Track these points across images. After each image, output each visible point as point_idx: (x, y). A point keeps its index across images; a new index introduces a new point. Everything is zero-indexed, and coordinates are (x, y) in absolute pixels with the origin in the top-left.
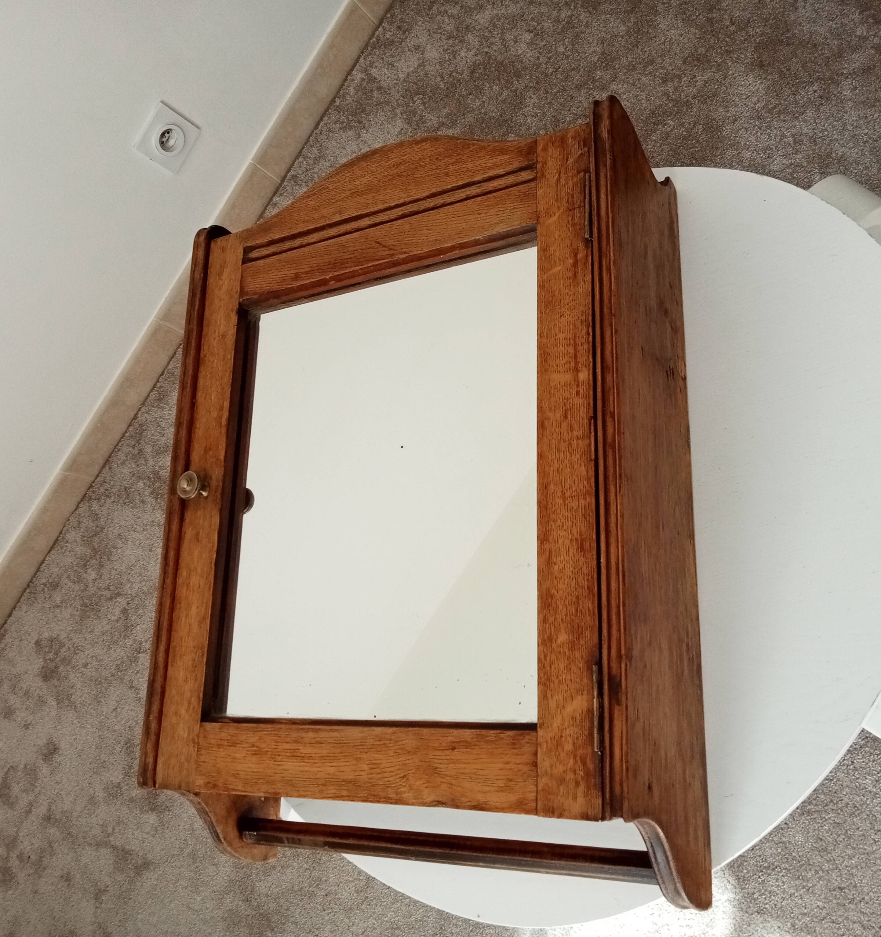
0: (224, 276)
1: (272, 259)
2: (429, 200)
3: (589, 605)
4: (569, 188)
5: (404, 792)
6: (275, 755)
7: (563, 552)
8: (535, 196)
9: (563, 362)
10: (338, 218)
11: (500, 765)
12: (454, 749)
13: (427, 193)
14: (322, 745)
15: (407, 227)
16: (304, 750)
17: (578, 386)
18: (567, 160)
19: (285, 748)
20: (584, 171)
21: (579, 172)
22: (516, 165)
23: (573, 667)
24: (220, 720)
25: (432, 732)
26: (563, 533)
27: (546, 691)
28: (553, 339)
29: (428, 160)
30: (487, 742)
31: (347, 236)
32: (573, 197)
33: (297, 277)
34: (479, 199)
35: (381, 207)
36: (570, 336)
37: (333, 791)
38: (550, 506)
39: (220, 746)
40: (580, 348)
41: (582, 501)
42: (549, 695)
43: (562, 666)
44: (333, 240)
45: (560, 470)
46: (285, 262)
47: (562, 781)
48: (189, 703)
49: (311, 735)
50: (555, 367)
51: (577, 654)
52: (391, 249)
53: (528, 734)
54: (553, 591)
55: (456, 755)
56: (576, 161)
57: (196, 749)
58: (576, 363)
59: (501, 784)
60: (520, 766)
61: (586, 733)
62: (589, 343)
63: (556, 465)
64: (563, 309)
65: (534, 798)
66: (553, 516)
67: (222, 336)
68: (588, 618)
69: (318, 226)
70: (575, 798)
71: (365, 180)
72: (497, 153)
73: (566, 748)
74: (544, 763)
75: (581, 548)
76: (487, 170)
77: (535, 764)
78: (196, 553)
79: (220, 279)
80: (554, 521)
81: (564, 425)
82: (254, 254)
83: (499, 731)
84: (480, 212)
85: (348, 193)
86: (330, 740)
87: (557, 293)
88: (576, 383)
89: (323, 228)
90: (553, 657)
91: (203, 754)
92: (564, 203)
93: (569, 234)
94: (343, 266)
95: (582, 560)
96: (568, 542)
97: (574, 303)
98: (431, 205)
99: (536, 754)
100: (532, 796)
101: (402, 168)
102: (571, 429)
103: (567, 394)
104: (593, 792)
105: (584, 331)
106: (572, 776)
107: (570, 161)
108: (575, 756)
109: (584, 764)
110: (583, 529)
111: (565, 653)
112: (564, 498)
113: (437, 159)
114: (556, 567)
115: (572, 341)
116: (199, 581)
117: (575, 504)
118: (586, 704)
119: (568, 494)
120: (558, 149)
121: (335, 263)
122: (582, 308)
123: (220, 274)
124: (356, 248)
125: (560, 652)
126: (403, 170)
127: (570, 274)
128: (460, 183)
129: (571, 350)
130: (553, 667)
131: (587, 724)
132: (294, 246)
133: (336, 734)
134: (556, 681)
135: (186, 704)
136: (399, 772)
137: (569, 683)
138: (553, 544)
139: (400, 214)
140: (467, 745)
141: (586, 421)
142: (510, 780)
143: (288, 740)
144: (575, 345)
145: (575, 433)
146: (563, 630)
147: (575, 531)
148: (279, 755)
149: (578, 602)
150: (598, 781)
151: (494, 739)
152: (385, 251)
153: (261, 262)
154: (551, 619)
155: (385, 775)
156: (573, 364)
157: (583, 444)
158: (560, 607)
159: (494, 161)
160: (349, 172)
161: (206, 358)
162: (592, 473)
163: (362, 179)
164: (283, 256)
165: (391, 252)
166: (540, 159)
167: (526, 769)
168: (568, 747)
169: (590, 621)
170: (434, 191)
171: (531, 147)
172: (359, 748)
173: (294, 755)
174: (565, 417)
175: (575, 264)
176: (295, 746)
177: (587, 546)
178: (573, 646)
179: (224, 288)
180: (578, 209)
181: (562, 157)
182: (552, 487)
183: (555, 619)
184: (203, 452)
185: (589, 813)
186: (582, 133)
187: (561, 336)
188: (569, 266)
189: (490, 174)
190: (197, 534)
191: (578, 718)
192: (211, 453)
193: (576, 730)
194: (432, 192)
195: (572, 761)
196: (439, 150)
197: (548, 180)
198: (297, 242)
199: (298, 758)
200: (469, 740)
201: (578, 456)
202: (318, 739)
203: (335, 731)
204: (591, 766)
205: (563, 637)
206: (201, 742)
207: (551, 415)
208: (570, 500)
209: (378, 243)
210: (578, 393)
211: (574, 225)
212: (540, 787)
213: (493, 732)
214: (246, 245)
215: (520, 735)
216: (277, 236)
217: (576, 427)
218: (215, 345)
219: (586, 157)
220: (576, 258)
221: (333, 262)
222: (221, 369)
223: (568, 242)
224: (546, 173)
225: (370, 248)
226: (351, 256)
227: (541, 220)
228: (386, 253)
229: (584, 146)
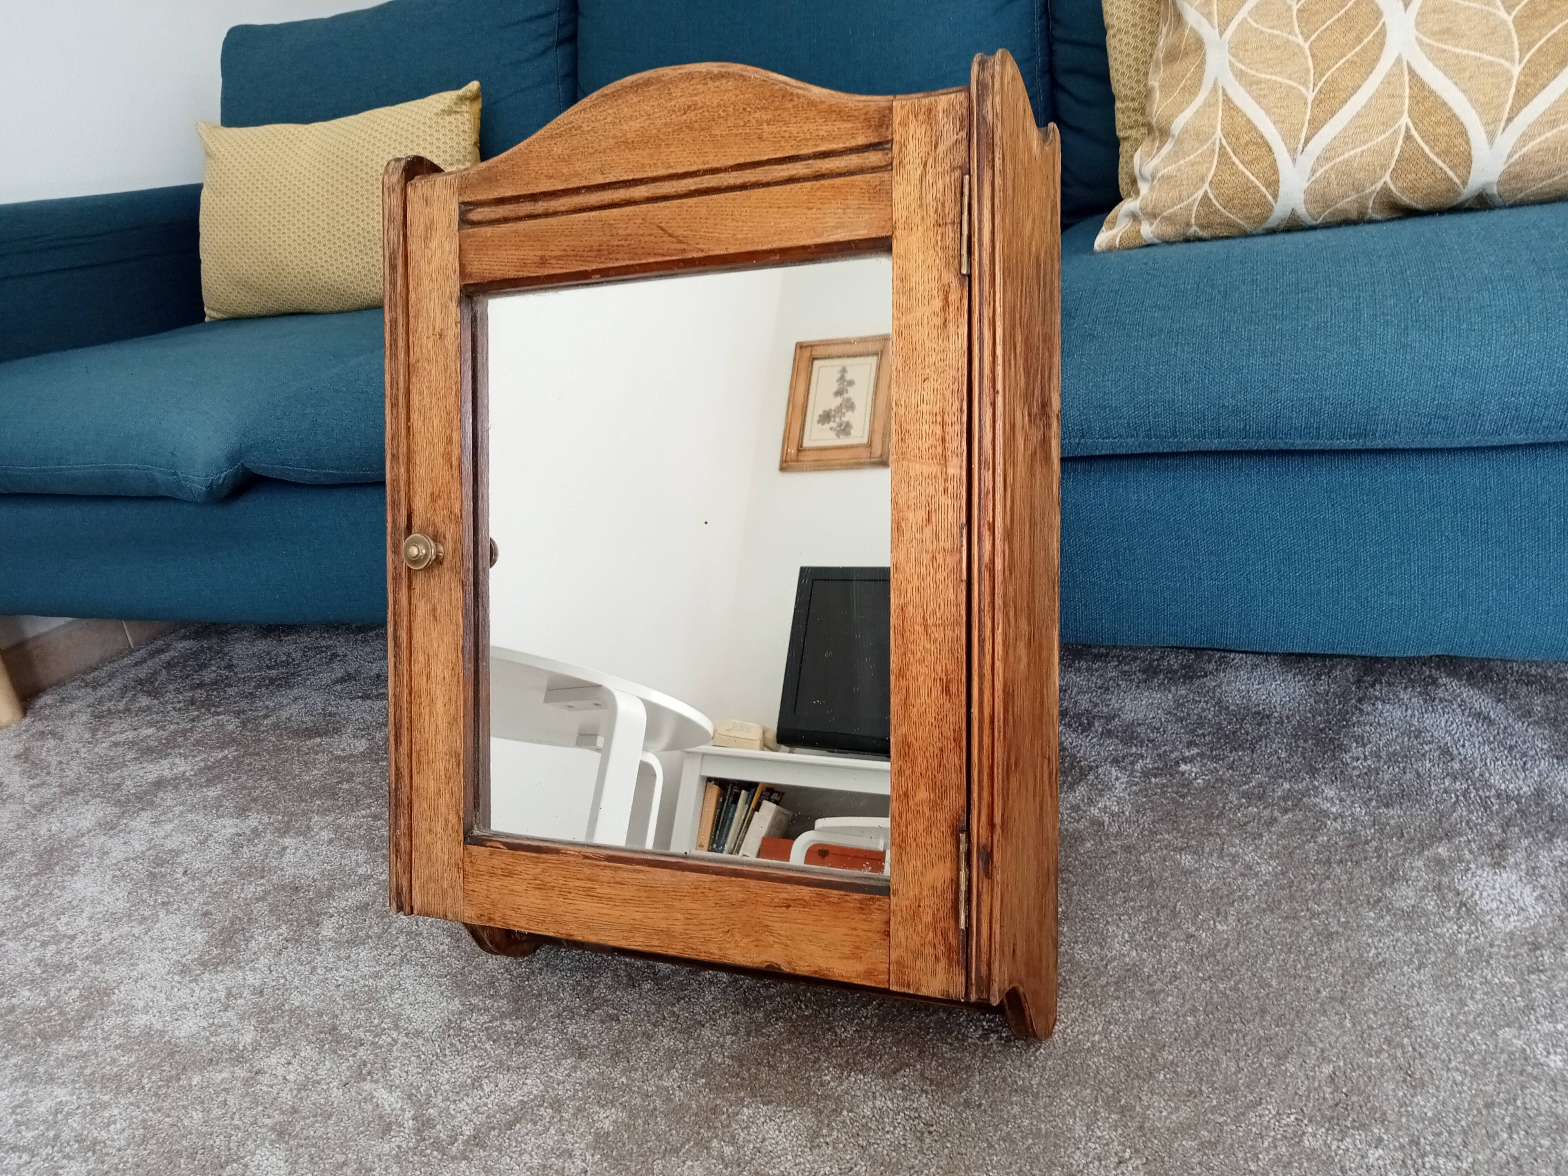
0: (434, 244)
1: (504, 228)
2: (734, 174)
3: (956, 760)
4: (937, 191)
5: (729, 948)
6: (564, 892)
7: (924, 692)
8: (889, 193)
9: (927, 445)
10: (600, 180)
11: (846, 931)
12: (788, 907)
13: (731, 163)
14: (623, 886)
15: (703, 211)
16: (601, 890)
17: (946, 480)
18: (936, 147)
19: (577, 885)
20: (960, 168)
21: (953, 169)
22: (861, 140)
23: (934, 830)
24: (489, 844)
25: (762, 885)
26: (924, 670)
27: (901, 855)
28: (913, 411)
29: (731, 110)
30: (829, 903)
31: (615, 211)
32: (943, 205)
33: (543, 262)
34: (808, 185)
35: (662, 172)
36: (937, 409)
38: (908, 634)
39: (492, 875)
40: (949, 429)
41: (949, 633)
42: (905, 859)
43: (921, 828)
44: (593, 213)
45: (921, 590)
46: (524, 236)
47: (918, 954)
48: (447, 821)
49: (608, 872)
50: (916, 450)
51: (941, 816)
52: (680, 242)
53: (878, 900)
54: (911, 739)
55: (793, 913)
56: (950, 150)
57: (461, 876)
58: (944, 449)
59: (847, 950)
60: (869, 933)
61: (949, 905)
62: (962, 423)
63: (916, 583)
64: (927, 371)
65: (886, 970)
66: (912, 647)
67: (440, 335)
68: (954, 776)
69: (570, 186)
70: (934, 973)
71: (636, 125)
72: (834, 116)
73: (924, 919)
74: (899, 933)
75: (947, 691)
76: (819, 142)
77: (887, 933)
78: (435, 634)
79: (426, 247)
80: (913, 653)
81: (927, 531)
82: (476, 216)
83: (843, 893)
84: (810, 205)
85: (612, 141)
86: (632, 881)
87: (919, 348)
88: (944, 476)
89: (577, 191)
90: (910, 816)
91: (472, 882)
92: (931, 212)
93: (937, 261)
94: (611, 256)
95: (948, 705)
96: (930, 683)
97: (943, 364)
98: (739, 181)
99: (888, 922)
100: (884, 967)
101: (692, 115)
102: (937, 537)
103: (931, 490)
104: (956, 969)
105: (956, 405)
106: (931, 950)
107: (941, 148)
108: (935, 930)
109: (945, 938)
110: (950, 668)
111: (924, 812)
112: (926, 626)
113: (744, 109)
114: (915, 710)
115: (939, 419)
116: (443, 671)
117: (938, 635)
118: (949, 874)
119: (930, 621)
120: (924, 127)
122: (953, 373)
123: (427, 239)
124: (629, 231)
125: (918, 812)
126: (694, 119)
127: (938, 321)
128: (779, 155)
129: (938, 430)
130: (910, 828)
131: (950, 896)
132: (536, 212)
133: (640, 876)
134: (914, 845)
135: (441, 821)
136: (721, 925)
137: (929, 848)
138: (911, 681)
139: (693, 188)
140: (804, 903)
141: (956, 530)
142: (858, 948)
144: (943, 425)
145: (941, 544)
146: (922, 786)
147: (939, 668)
148: (570, 892)
149: (942, 756)
150: (962, 958)
151: (838, 901)
152: (673, 242)
153: (488, 230)
154: (908, 772)
155: (704, 927)
156: (940, 449)
157: (951, 560)
158: (920, 759)
159: (829, 128)
160: (611, 108)
161: (420, 365)
162: (963, 598)
163: (633, 123)
164: (522, 226)
165: (681, 246)
166: (897, 137)
167: (876, 937)
168: (928, 918)
169: (956, 778)
170: (741, 160)
171: (884, 116)
172: (670, 893)
173: (589, 893)
174: (929, 520)
175: (946, 306)
176: (589, 884)
177: (953, 689)
178: (935, 806)
179: (435, 262)
180: (950, 227)
181: (928, 139)
182: (910, 609)
183: (913, 772)
184: (429, 499)
185: (951, 991)
186: (958, 107)
187: (924, 408)
188: (937, 309)
189: (824, 147)
190: (434, 610)
191: (940, 888)
192: (441, 502)
193: (937, 901)
194: (738, 162)
195: (931, 934)
196: (747, 96)
197: (909, 174)
198: (541, 206)
199: (594, 898)
200: (807, 898)
201: (945, 574)
202: (617, 879)
203: (639, 871)
204: (954, 943)
205: (923, 794)
206: (467, 868)
207: (911, 515)
208: (933, 629)
209: (662, 229)
210: (945, 490)
211: (945, 248)
212: (893, 958)
213: (835, 892)
214: (461, 199)
215: (869, 900)
216: (509, 193)
217: (943, 536)
218: (430, 346)
219: (963, 147)
220: (946, 299)
221: (596, 247)
222: (442, 383)
223: (935, 273)
224: (905, 162)
225: (650, 235)
226: (622, 242)
227: (898, 233)
228: (675, 246)
229: (961, 129)
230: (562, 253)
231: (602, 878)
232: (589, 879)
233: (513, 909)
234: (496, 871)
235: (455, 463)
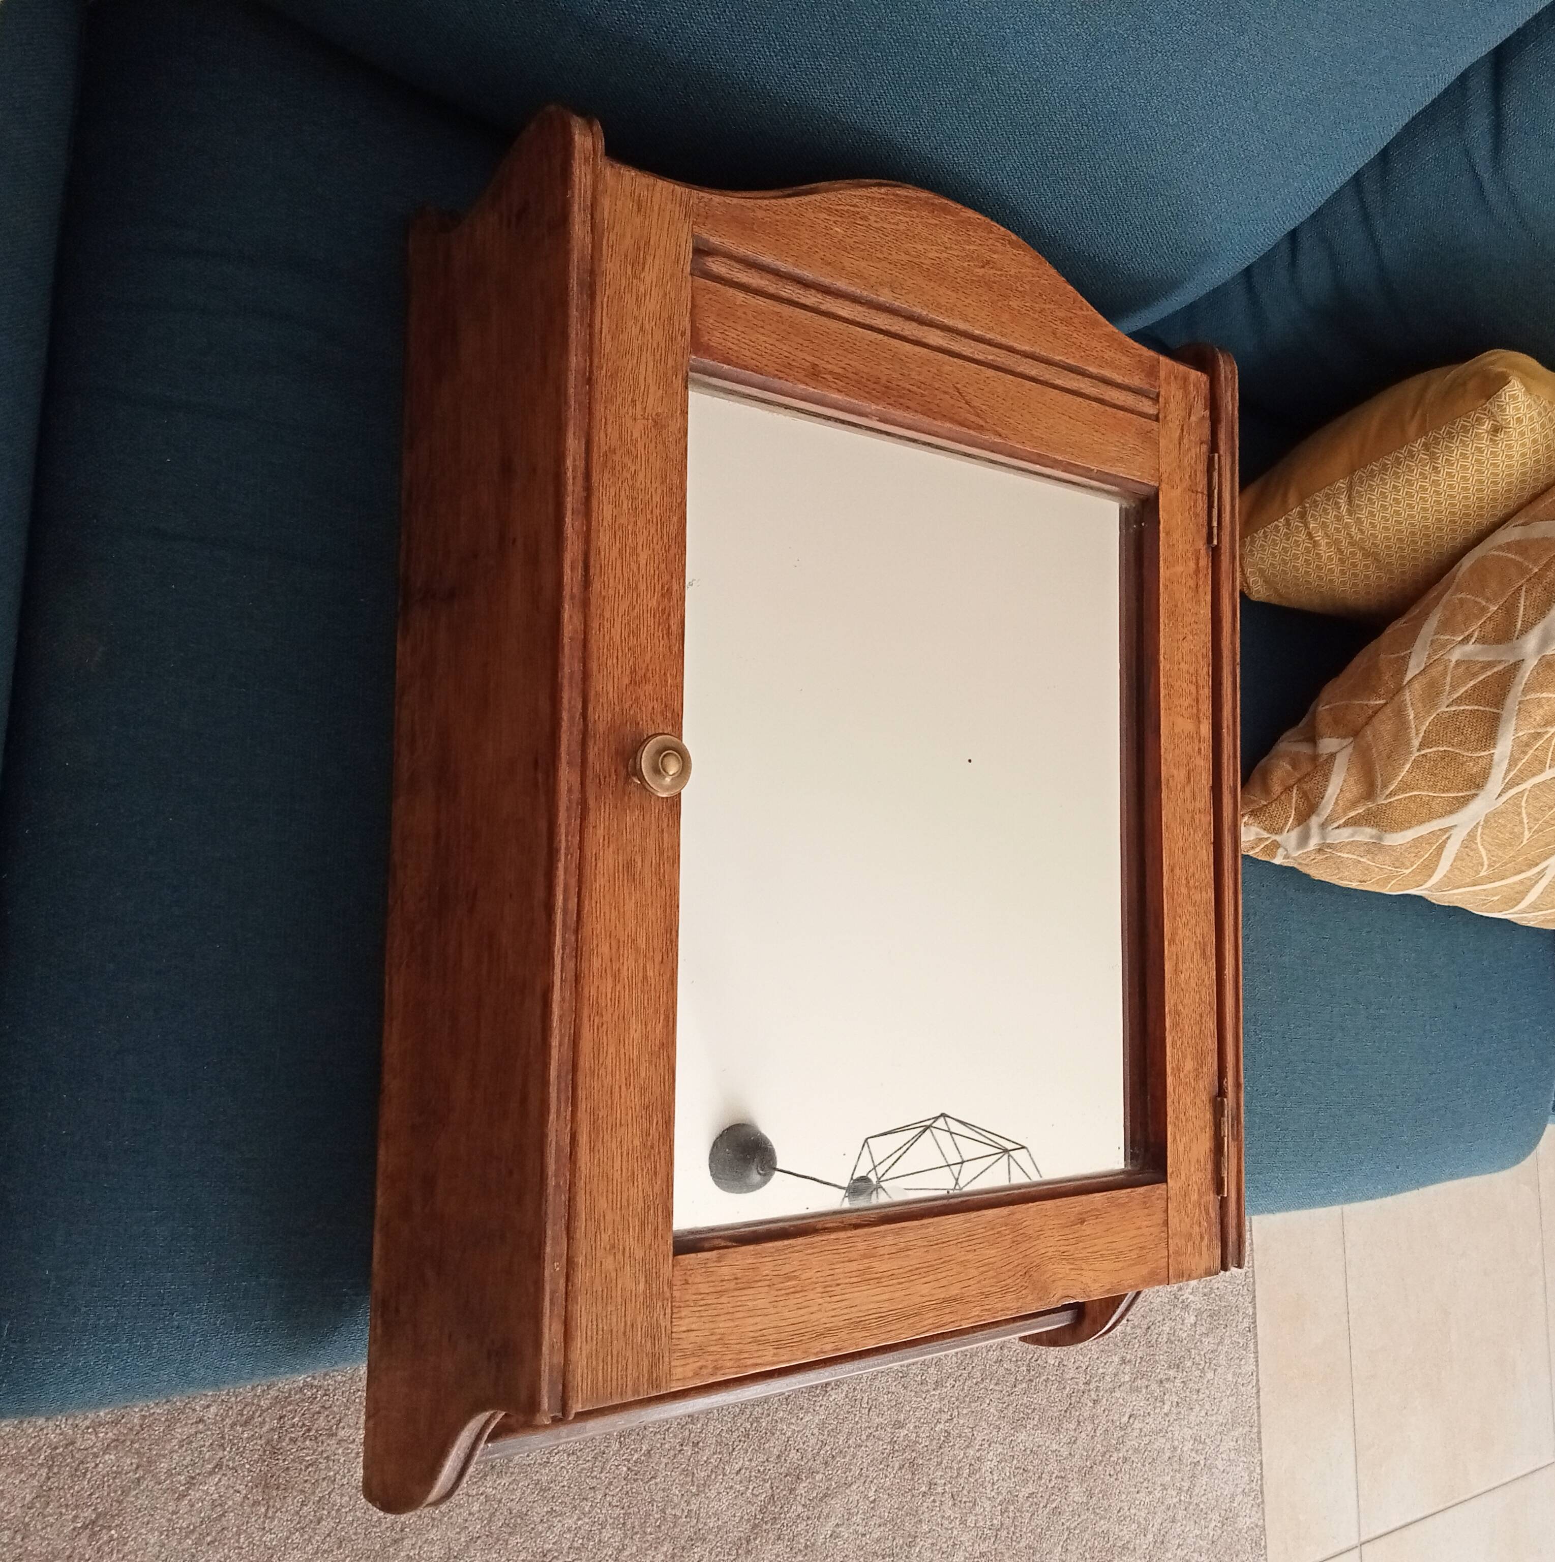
0: (650, 276)
1: (760, 302)
3: (1210, 1024)
4: (1191, 458)
5: (1026, 1296)
6: (831, 1286)
8: (1157, 444)
9: (1187, 703)
11: (1132, 1232)
12: (1082, 1222)
13: (1026, 347)
14: (910, 1253)
15: (1001, 389)
16: (880, 1266)
17: (1200, 741)
18: (1190, 416)
19: (846, 1270)
20: (1206, 443)
21: (1202, 442)
22: (1135, 380)
23: (1198, 1101)
25: (1059, 1204)
26: (1188, 934)
27: (1175, 1133)
28: (1176, 667)
30: (1118, 1205)
32: (1195, 473)
34: (1093, 404)
35: (961, 325)
36: (1192, 670)
37: (930, 1321)
38: (1176, 895)
39: (721, 1293)
40: (1201, 690)
41: (1205, 894)
42: (1178, 1137)
43: (1188, 1100)
44: (881, 336)
45: (1186, 849)
46: (790, 326)
47: (1189, 1237)
50: (1179, 707)
51: (1201, 1084)
52: (979, 416)
53: (1158, 1188)
54: (1181, 1007)
55: (1087, 1229)
56: (1197, 423)
57: (668, 1311)
58: (1198, 710)
59: (1134, 1255)
60: (1152, 1229)
62: (1209, 687)
64: (1185, 629)
65: (1165, 1264)
66: (1179, 910)
68: (1210, 1040)
69: (857, 291)
70: (1200, 1253)
73: (1192, 1197)
74: (1175, 1220)
75: (1204, 954)
76: (1104, 364)
77: (1166, 1223)
78: (630, 906)
80: (1180, 917)
81: (1188, 790)
82: (717, 266)
83: (1129, 1190)
84: (1096, 427)
87: (1179, 604)
88: (1198, 736)
89: (864, 301)
90: (1181, 1089)
91: (686, 1317)
92: (1186, 476)
93: (1191, 525)
94: (902, 400)
95: (1204, 969)
96: (1193, 945)
97: (1196, 626)
98: (1033, 373)
99: (1167, 1211)
100: (1164, 1262)
102: (1194, 797)
103: (1190, 749)
104: (1215, 1243)
105: (1205, 669)
106: (1198, 1230)
108: (1199, 1206)
109: (1207, 1212)
110: (1206, 930)
111: (1190, 1083)
112: (1188, 888)
114: (1182, 976)
115: (1195, 678)
117: (1198, 897)
118: (1208, 1144)
119: (1191, 883)
121: (887, 387)
122: (1203, 637)
124: (922, 379)
125: (1187, 1083)
127: (1192, 583)
129: (1194, 689)
130: (1181, 1102)
131: (1210, 1167)
132: (803, 300)
134: (1185, 1120)
136: (1019, 1268)
137: (1194, 1119)
140: (1097, 1214)
141: (1207, 791)
142: (1142, 1248)
143: (854, 1255)
144: (1197, 685)
145: (1198, 804)
146: (1189, 1056)
148: (838, 1285)
149: (1202, 1021)
150: (1218, 1228)
151: (1127, 1200)
152: (969, 412)
153: (740, 296)
154: (1179, 1042)
155: (1001, 1277)
156: (1195, 710)
157: (1206, 820)
158: (1187, 1027)
159: (1111, 355)
162: (1212, 859)
164: (787, 310)
165: (982, 423)
167: (1156, 1230)
171: (1154, 366)
172: (963, 1245)
173: (866, 1278)
174: (1189, 779)
175: (1197, 571)
178: (1198, 1075)
179: (651, 305)
180: (1200, 496)
181: (1184, 405)
182: (1177, 870)
184: (626, 681)
185: (1211, 1267)
186: (1201, 386)
187: (1183, 665)
188: (1191, 572)
189: (1108, 372)
190: (629, 865)
191: (1202, 1160)
192: (649, 688)
193: (1200, 1174)
195: (1197, 1211)
197: (1171, 431)
199: (871, 1282)
200: (1099, 1207)
201: (1201, 835)
202: (902, 1245)
204: (1213, 1215)
205: (1189, 1064)
206: (676, 1294)
207: (1175, 772)
208: (1194, 890)
209: (958, 390)
210: (1200, 750)
211: (1196, 515)
212: (1170, 1249)
214: (697, 230)
215: (1151, 1190)
216: (769, 257)
217: (1198, 796)
218: (636, 434)
219: (1207, 424)
220: (1197, 564)
221: (883, 381)
222: (657, 499)
223: (1190, 537)
224: (1168, 418)
225: (946, 393)
226: (914, 389)
227: (1164, 486)
228: (973, 418)
229: (1205, 409)
230: (840, 371)
231: (882, 1251)
232: (865, 1257)
233: (755, 1340)
234: (727, 1285)
235: (674, 628)
